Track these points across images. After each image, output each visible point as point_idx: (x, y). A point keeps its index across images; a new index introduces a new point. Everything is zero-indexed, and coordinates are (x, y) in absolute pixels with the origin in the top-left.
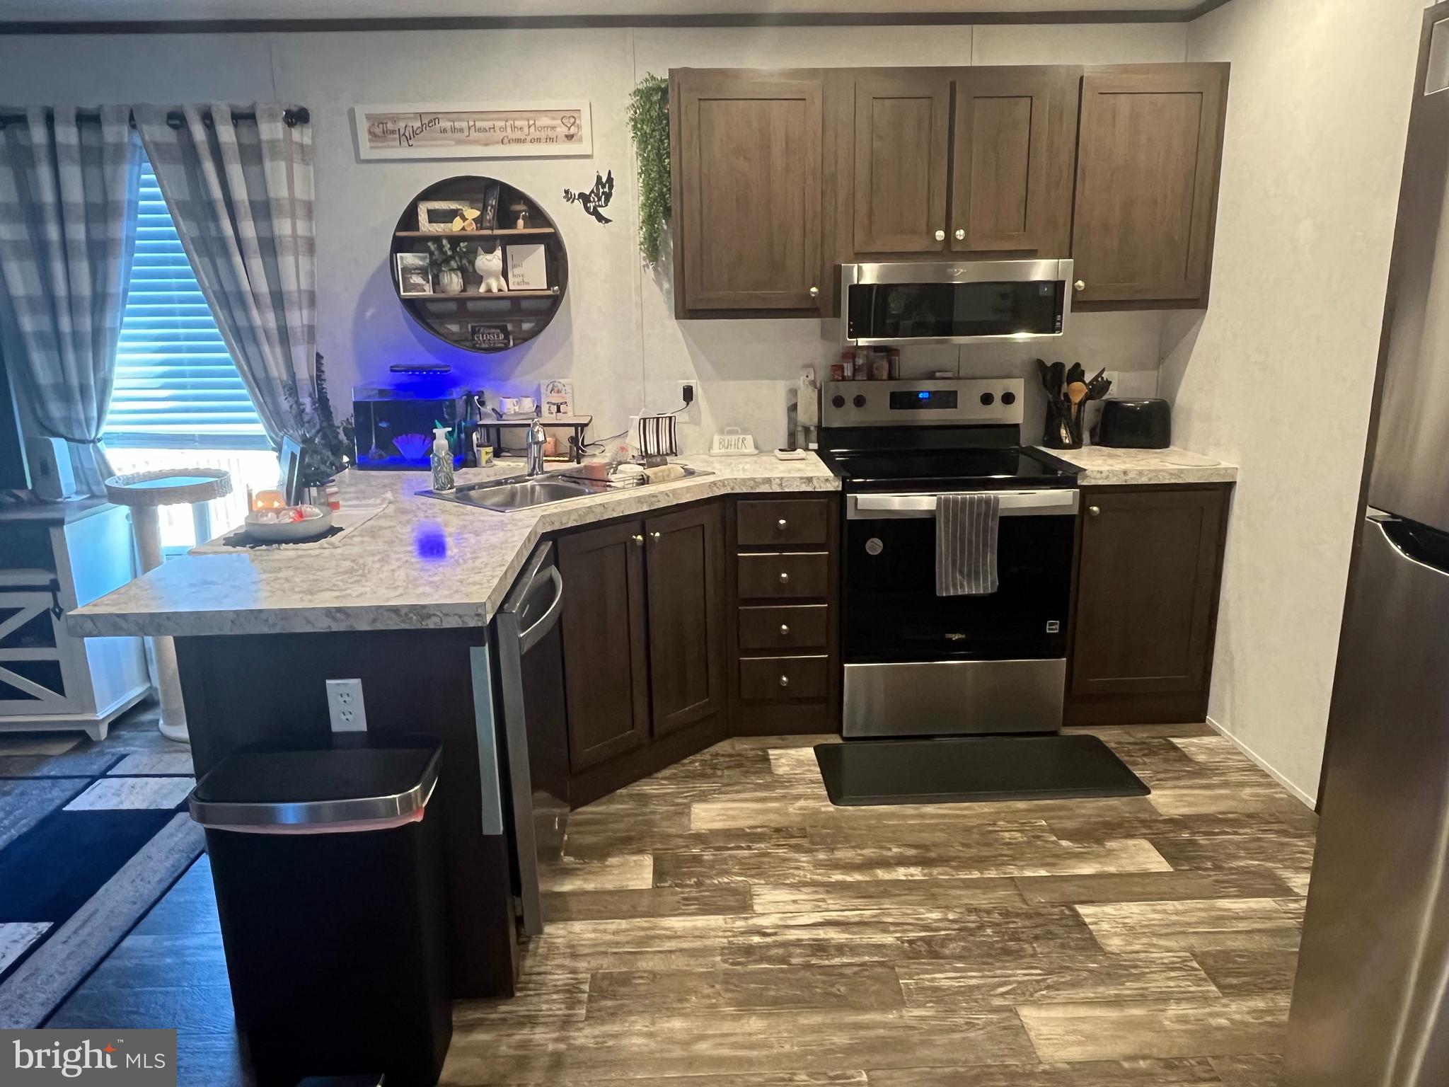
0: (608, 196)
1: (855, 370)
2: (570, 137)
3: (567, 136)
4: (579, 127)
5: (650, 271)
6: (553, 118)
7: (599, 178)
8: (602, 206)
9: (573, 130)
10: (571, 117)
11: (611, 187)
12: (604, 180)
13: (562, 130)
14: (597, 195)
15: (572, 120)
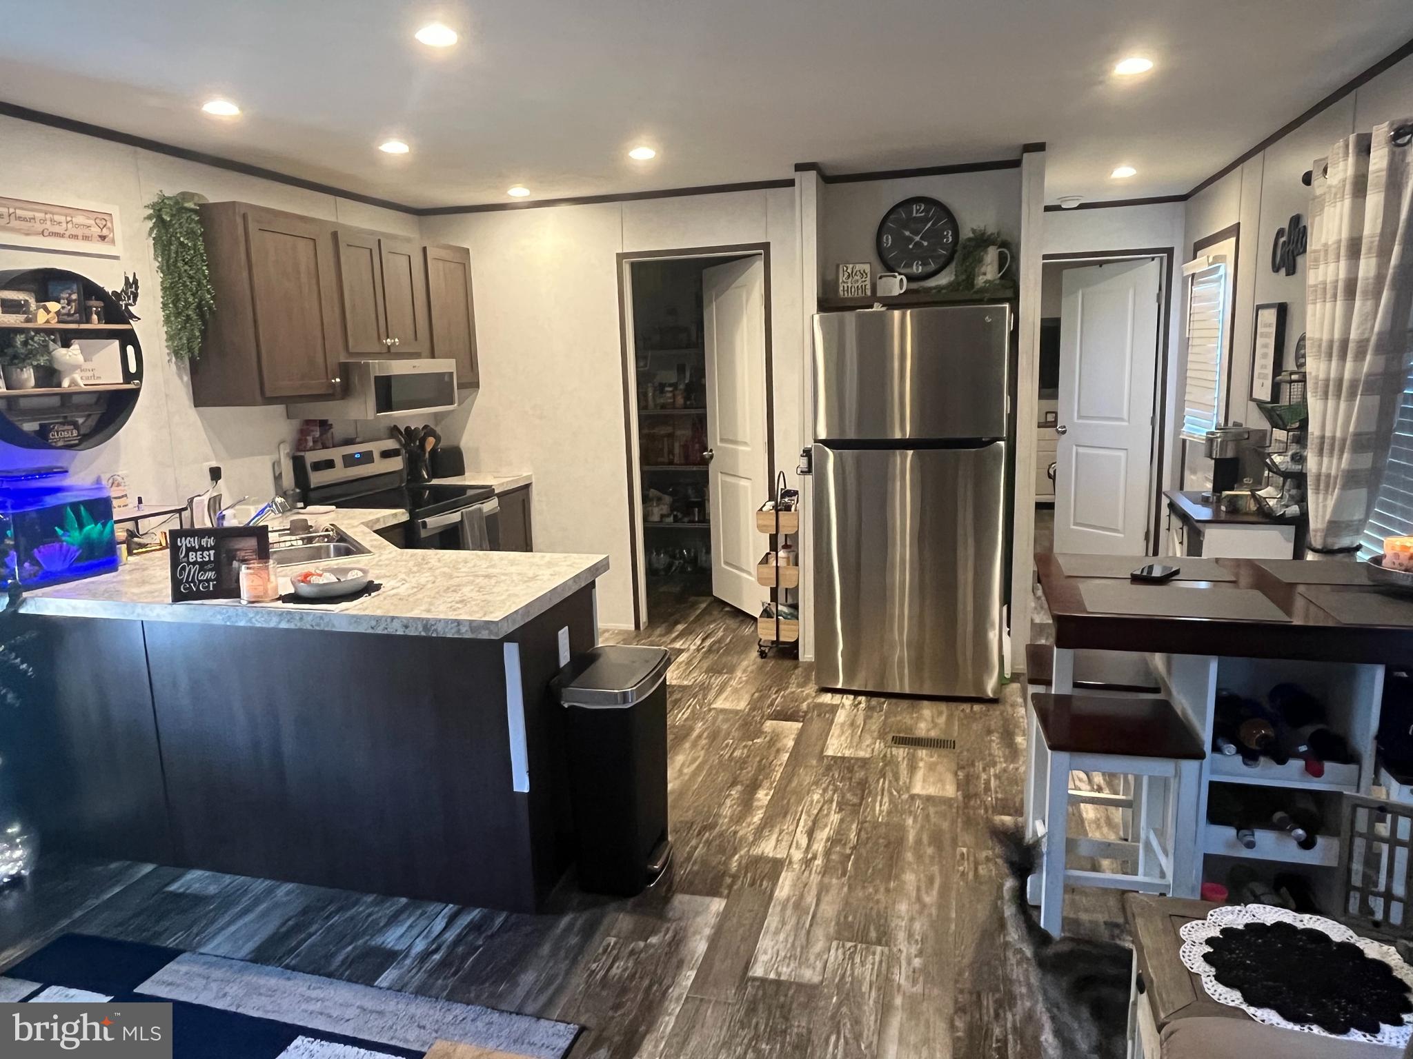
0: (135, 296)
1: (315, 442)
2: (103, 238)
3: (100, 236)
4: (111, 230)
5: (174, 367)
6: (88, 218)
7: (127, 279)
8: (131, 305)
9: (105, 232)
10: (104, 219)
11: (137, 288)
12: (131, 281)
13: (95, 230)
14: (126, 294)
15: (104, 223)
